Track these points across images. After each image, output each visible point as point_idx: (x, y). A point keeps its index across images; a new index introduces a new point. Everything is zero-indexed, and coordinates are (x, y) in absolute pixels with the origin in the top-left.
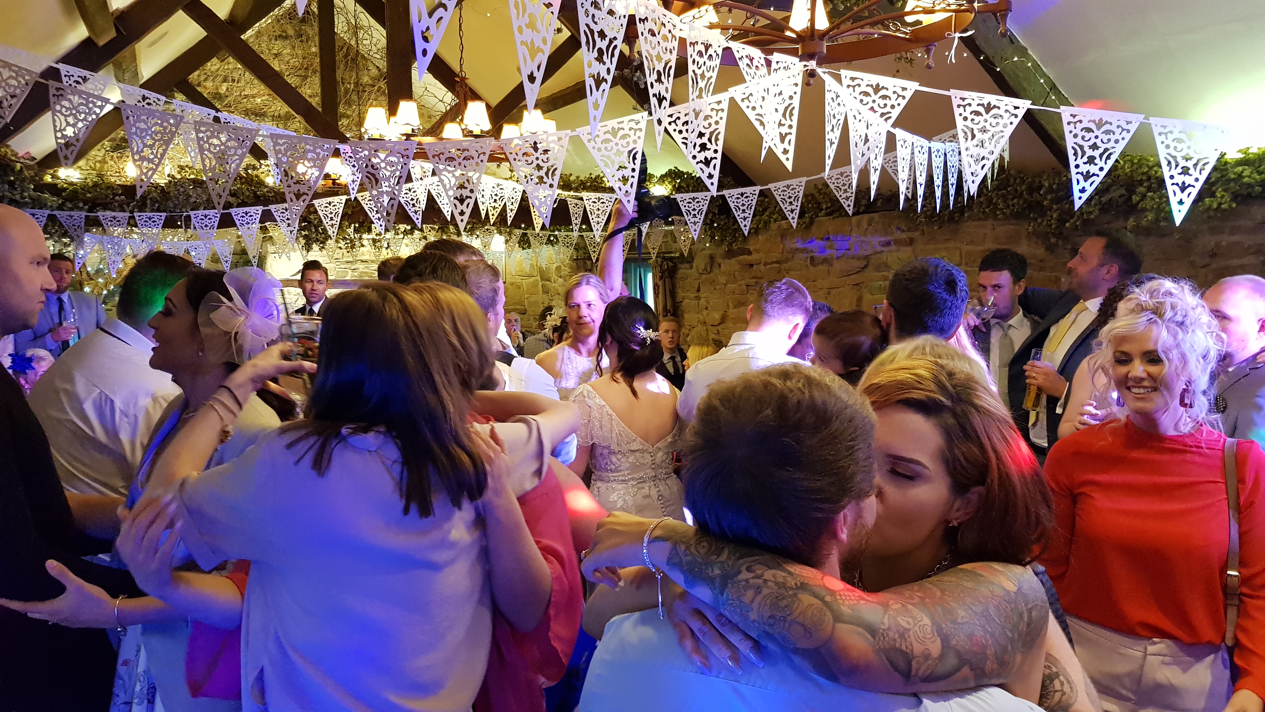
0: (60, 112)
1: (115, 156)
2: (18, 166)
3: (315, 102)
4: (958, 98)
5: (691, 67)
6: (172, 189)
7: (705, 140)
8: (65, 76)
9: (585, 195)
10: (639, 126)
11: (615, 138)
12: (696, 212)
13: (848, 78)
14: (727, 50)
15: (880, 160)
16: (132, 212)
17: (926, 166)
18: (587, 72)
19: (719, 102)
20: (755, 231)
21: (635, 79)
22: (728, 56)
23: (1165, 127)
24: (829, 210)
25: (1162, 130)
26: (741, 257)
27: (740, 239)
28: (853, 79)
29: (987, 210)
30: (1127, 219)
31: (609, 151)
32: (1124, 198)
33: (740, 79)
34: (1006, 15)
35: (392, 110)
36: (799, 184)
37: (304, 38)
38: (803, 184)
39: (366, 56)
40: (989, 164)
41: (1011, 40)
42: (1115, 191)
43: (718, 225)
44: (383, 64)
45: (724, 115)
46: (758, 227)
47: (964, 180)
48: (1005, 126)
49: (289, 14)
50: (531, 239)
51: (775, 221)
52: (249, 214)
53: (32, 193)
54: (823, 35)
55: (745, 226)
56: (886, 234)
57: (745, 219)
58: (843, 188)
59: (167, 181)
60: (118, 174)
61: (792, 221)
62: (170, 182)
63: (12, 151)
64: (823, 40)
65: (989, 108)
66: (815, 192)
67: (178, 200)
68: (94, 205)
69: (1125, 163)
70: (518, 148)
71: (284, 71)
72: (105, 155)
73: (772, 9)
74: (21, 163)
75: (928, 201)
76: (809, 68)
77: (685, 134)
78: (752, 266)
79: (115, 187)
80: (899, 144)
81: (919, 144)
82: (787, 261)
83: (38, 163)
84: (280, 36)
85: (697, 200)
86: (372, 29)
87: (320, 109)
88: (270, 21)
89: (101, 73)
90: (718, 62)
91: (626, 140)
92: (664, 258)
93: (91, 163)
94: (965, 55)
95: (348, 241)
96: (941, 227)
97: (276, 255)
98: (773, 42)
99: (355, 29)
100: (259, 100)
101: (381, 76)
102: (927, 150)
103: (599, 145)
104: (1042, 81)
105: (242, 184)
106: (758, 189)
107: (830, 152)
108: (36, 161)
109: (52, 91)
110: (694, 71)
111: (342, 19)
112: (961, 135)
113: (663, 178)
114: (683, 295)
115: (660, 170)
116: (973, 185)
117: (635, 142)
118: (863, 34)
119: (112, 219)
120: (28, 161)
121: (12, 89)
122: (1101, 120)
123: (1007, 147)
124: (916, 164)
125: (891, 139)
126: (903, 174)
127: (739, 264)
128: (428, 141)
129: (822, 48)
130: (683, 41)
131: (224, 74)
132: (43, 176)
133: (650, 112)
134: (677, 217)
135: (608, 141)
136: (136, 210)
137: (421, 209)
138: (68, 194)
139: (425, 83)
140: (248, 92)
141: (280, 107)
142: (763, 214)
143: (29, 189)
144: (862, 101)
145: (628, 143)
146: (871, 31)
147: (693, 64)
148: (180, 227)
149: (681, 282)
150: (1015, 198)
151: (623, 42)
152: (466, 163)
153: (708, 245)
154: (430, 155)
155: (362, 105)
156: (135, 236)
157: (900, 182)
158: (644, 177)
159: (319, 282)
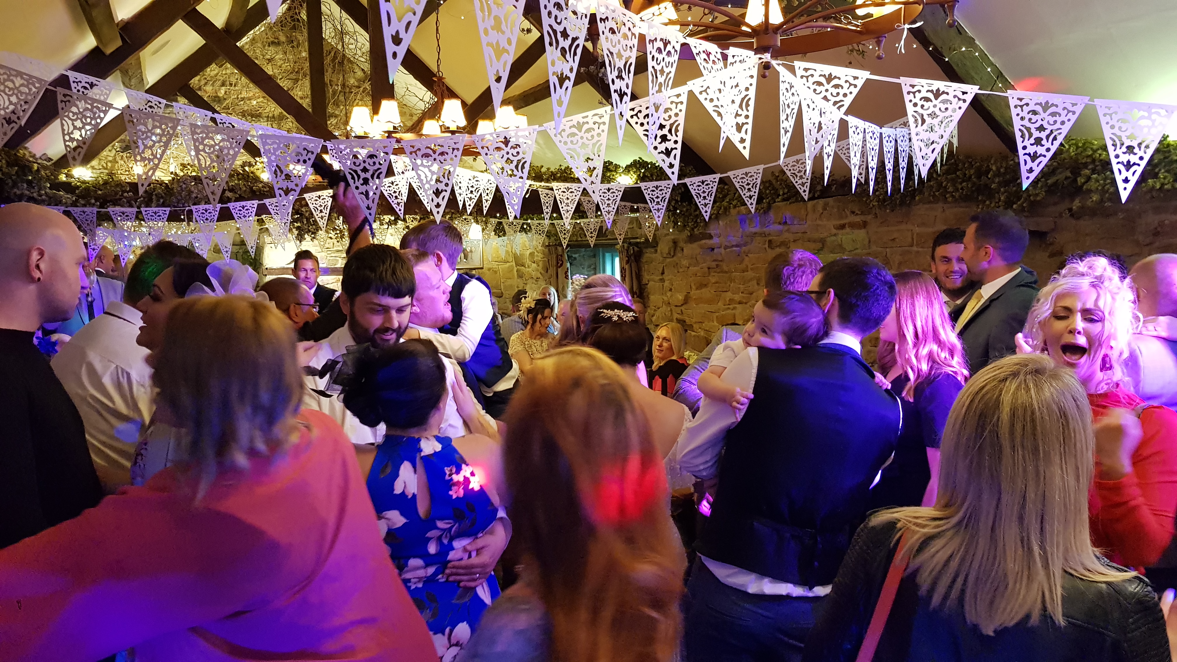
0: (68, 117)
1: (125, 156)
2: (36, 166)
3: (306, 103)
4: (908, 85)
5: (651, 63)
6: (175, 186)
7: (665, 131)
8: (74, 82)
9: (554, 185)
10: (603, 120)
11: (580, 131)
12: (659, 200)
13: (802, 69)
14: (684, 45)
15: (833, 146)
16: (139, 208)
17: (877, 151)
18: (551, 70)
19: (678, 96)
20: (715, 217)
21: (600, 75)
22: (686, 52)
23: (1109, 108)
24: (785, 196)
25: (1107, 111)
26: (704, 241)
27: (702, 224)
28: (806, 70)
29: (937, 193)
30: (1073, 200)
31: (576, 144)
32: (1069, 180)
33: (699, 74)
34: (954, 6)
35: (375, 110)
36: (757, 172)
37: (295, 43)
38: (761, 171)
39: (352, 59)
40: (938, 150)
41: (959, 30)
42: (1060, 173)
43: (681, 211)
44: (367, 67)
45: (683, 107)
46: (718, 213)
47: (914, 164)
48: (954, 110)
49: (281, 22)
50: (506, 227)
51: (735, 207)
52: (246, 208)
53: (48, 190)
54: (777, 28)
55: (706, 212)
56: (841, 217)
57: (706, 205)
58: (799, 175)
59: (171, 178)
60: (127, 173)
61: (750, 207)
62: (173, 179)
63: (30, 153)
64: (776, 34)
65: (937, 94)
66: (770, 178)
67: (181, 196)
68: (104, 202)
69: (1070, 146)
70: (490, 143)
71: (277, 75)
72: (115, 155)
73: (730, 6)
74: (38, 164)
75: (880, 186)
76: (764, 60)
77: (646, 127)
78: (713, 249)
79: (124, 184)
80: (851, 131)
81: (871, 129)
82: (745, 244)
83: (54, 164)
84: (273, 43)
85: (660, 188)
86: (357, 34)
87: (310, 110)
88: (263, 29)
89: (109, 79)
90: (676, 57)
91: (590, 134)
92: (630, 243)
93: (103, 163)
94: (915, 46)
95: (338, 232)
96: (893, 211)
97: (273, 245)
98: (734, 37)
99: (342, 34)
100: (254, 103)
101: (366, 77)
102: (878, 135)
103: (565, 138)
104: (989, 70)
105: (239, 180)
106: (718, 176)
107: (785, 139)
108: (53, 162)
109: (60, 97)
110: (653, 67)
111: (329, 25)
112: (911, 120)
113: (628, 168)
114: (648, 277)
115: (625, 161)
116: (923, 168)
117: (599, 135)
118: (817, 27)
119: (121, 214)
120: (45, 162)
121: (24, 95)
122: (1047, 102)
123: (955, 132)
124: (868, 149)
125: (843, 126)
126: (855, 160)
127: (701, 248)
128: (409, 136)
129: (776, 41)
130: (642, 38)
131: (222, 78)
132: (58, 175)
133: (613, 106)
134: (642, 205)
135: (573, 135)
136: (143, 205)
137: (403, 201)
138: (81, 192)
139: (406, 84)
140: (244, 95)
141: (273, 108)
142: (723, 201)
143: (45, 187)
144: (815, 90)
145: (592, 136)
146: (824, 24)
147: (653, 60)
148: (183, 220)
149: (646, 266)
150: (963, 181)
151: (586, 40)
152: (442, 158)
153: (671, 231)
154: (408, 150)
155: (349, 104)
156: (144, 230)
157: (853, 167)
158: (609, 168)
159: (311, 270)
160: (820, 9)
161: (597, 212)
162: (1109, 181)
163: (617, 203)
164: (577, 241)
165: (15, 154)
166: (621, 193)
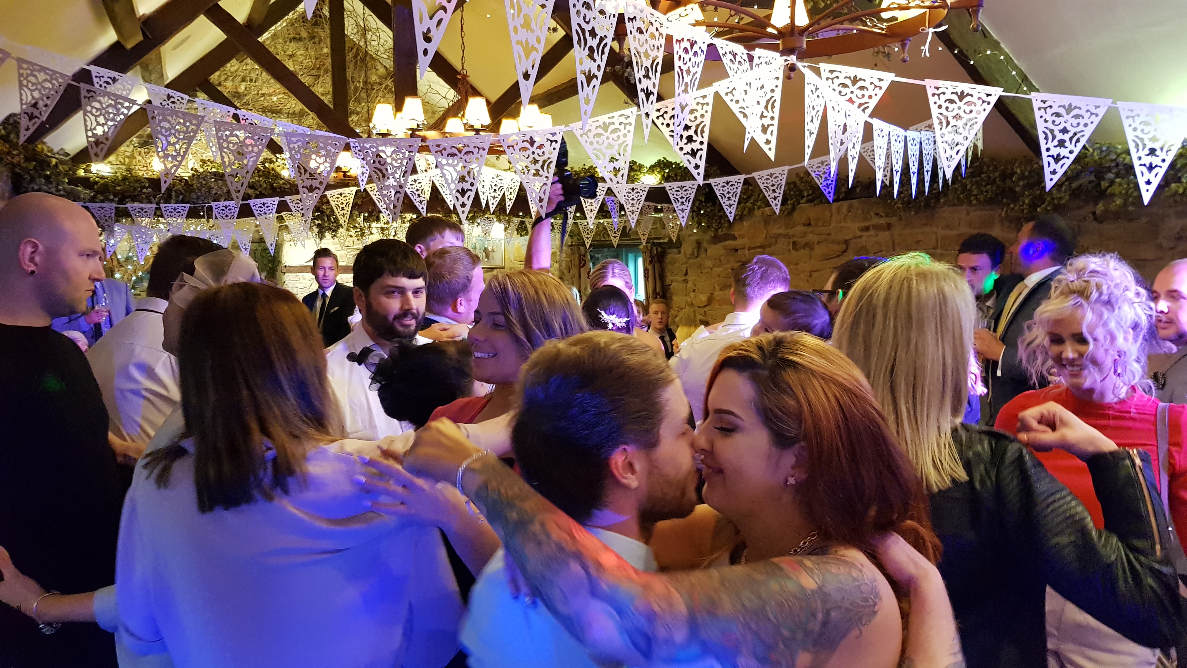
0: (91, 112)
1: (143, 152)
2: (54, 161)
3: (327, 99)
4: (933, 87)
5: (677, 63)
6: (195, 182)
7: (691, 132)
8: (96, 77)
10: (628, 121)
11: (606, 132)
12: (684, 200)
13: (827, 71)
14: (711, 46)
15: (858, 148)
16: (158, 204)
17: (902, 154)
18: (579, 68)
19: (704, 97)
20: (740, 217)
21: (626, 75)
22: (712, 53)
23: (1132, 111)
24: (810, 197)
25: (1130, 114)
26: (728, 242)
27: (726, 225)
28: (831, 72)
29: (961, 196)
30: (1096, 204)
31: (602, 144)
32: (1093, 184)
33: (725, 75)
34: (978, 11)
35: (399, 107)
36: (782, 173)
37: (317, 40)
38: (786, 172)
39: (374, 56)
40: (962, 152)
41: (984, 34)
42: (1082, 177)
43: (705, 212)
44: (390, 64)
45: (709, 108)
46: (742, 214)
47: (939, 167)
48: (978, 113)
49: (302, 16)
51: (759, 208)
52: (266, 205)
53: (66, 186)
54: (803, 31)
55: (731, 213)
56: (865, 219)
57: (730, 206)
58: (823, 176)
59: (190, 175)
60: (145, 168)
61: (775, 208)
62: (193, 175)
63: (48, 147)
64: (803, 36)
65: (962, 96)
66: (797, 180)
67: (201, 193)
68: (123, 198)
69: (1093, 149)
70: (516, 142)
71: (298, 71)
72: (133, 151)
73: (756, 7)
74: (56, 158)
75: (905, 188)
76: (790, 62)
77: (672, 128)
78: (737, 250)
79: (144, 180)
80: (875, 134)
81: (895, 133)
82: (770, 246)
84: (294, 38)
85: (685, 189)
86: (380, 31)
87: (332, 107)
88: (285, 24)
89: (129, 74)
90: (703, 58)
91: (616, 134)
92: (653, 244)
93: (120, 158)
94: (940, 49)
95: (359, 230)
96: (917, 213)
97: (292, 243)
98: (758, 38)
99: (364, 31)
100: (275, 99)
101: (388, 74)
102: (903, 138)
103: (591, 139)
104: (1014, 73)
105: (259, 176)
106: (742, 177)
107: (810, 141)
108: (70, 157)
109: (83, 93)
110: (680, 67)
111: (352, 21)
112: (936, 122)
113: (652, 168)
114: (672, 278)
115: (648, 161)
116: (948, 169)
117: (625, 135)
118: (842, 29)
119: (140, 210)
120: (62, 157)
121: (47, 91)
122: (1070, 105)
123: (980, 135)
124: (893, 152)
125: (868, 129)
126: (880, 163)
127: (725, 249)
128: (432, 135)
129: (802, 43)
130: (669, 39)
131: (242, 74)
132: (76, 170)
133: (639, 106)
134: (666, 205)
135: (599, 135)
136: (162, 201)
137: (425, 199)
138: (100, 187)
139: (429, 82)
140: (264, 90)
141: (295, 105)
142: (748, 202)
143: (63, 182)
144: (840, 92)
145: (618, 137)
146: (850, 26)
147: (680, 60)
148: (203, 217)
149: (669, 267)
150: (988, 184)
151: (613, 40)
152: (466, 157)
153: (695, 231)
154: (434, 149)
155: (371, 102)
156: (161, 226)
157: (877, 170)
158: (634, 168)
159: (330, 268)
160: (846, 11)
161: (620, 212)
162: (1132, 185)
163: (642, 203)
164: (600, 241)
165: (34, 149)
166: (645, 193)
